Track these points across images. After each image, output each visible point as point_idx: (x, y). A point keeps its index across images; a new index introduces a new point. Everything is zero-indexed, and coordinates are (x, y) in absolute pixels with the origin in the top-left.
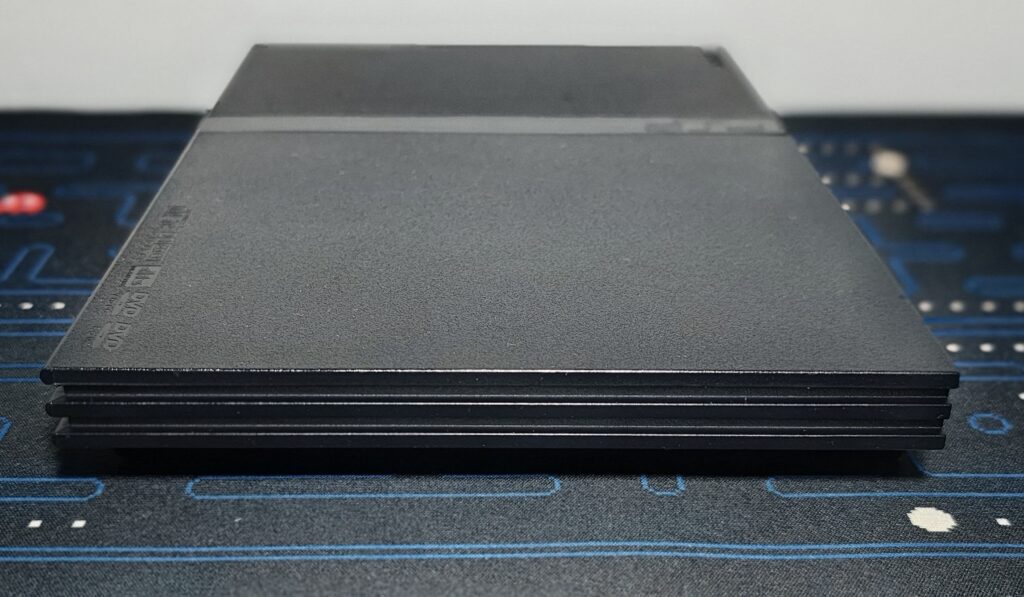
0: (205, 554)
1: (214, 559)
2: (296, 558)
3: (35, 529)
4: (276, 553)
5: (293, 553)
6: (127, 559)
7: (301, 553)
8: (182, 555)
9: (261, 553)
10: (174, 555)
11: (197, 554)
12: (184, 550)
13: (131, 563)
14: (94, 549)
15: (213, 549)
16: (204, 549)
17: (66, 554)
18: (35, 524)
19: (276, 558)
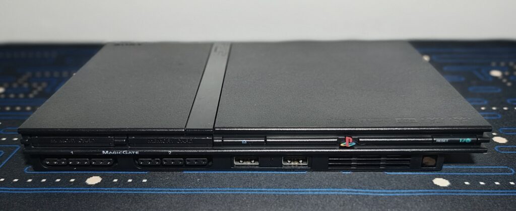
0: (187, 191)
1: (191, 192)
2: (219, 192)
3: (130, 182)
4: (212, 191)
5: (218, 191)
6: (161, 192)
7: (220, 191)
8: (180, 191)
9: (207, 191)
10: (177, 191)
11: (185, 191)
12: (180, 189)
13: (163, 194)
14: (150, 189)
15: (190, 189)
16: (188, 189)
17: (141, 191)
18: (130, 181)
19: (212, 193)
